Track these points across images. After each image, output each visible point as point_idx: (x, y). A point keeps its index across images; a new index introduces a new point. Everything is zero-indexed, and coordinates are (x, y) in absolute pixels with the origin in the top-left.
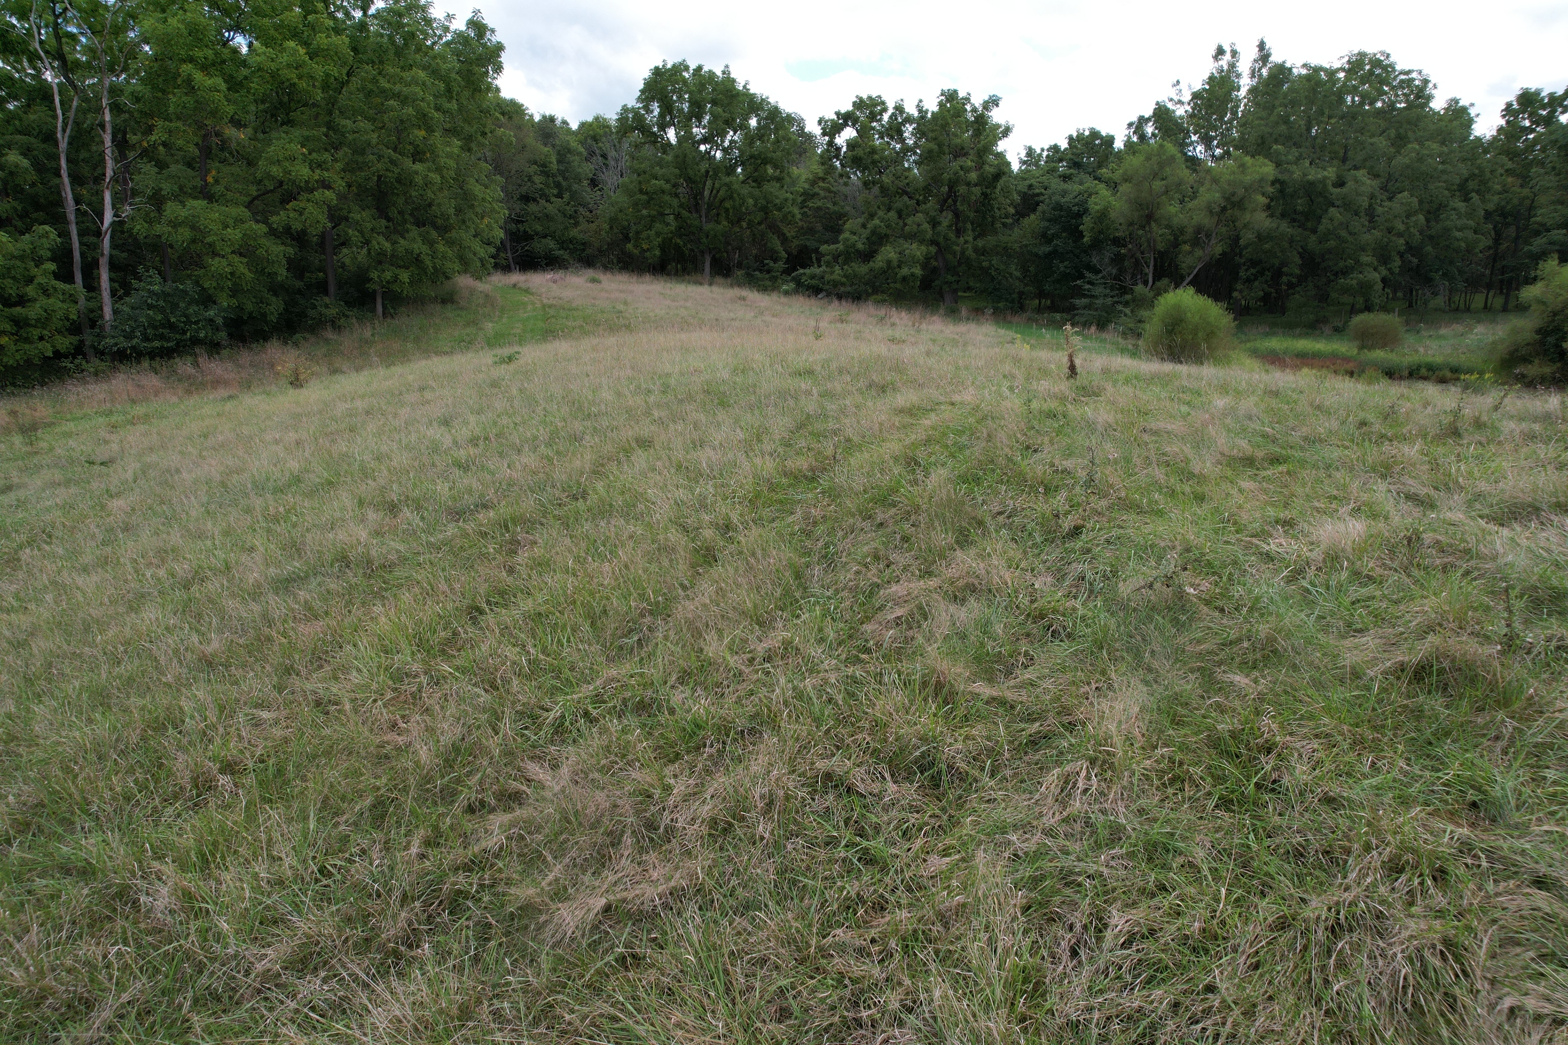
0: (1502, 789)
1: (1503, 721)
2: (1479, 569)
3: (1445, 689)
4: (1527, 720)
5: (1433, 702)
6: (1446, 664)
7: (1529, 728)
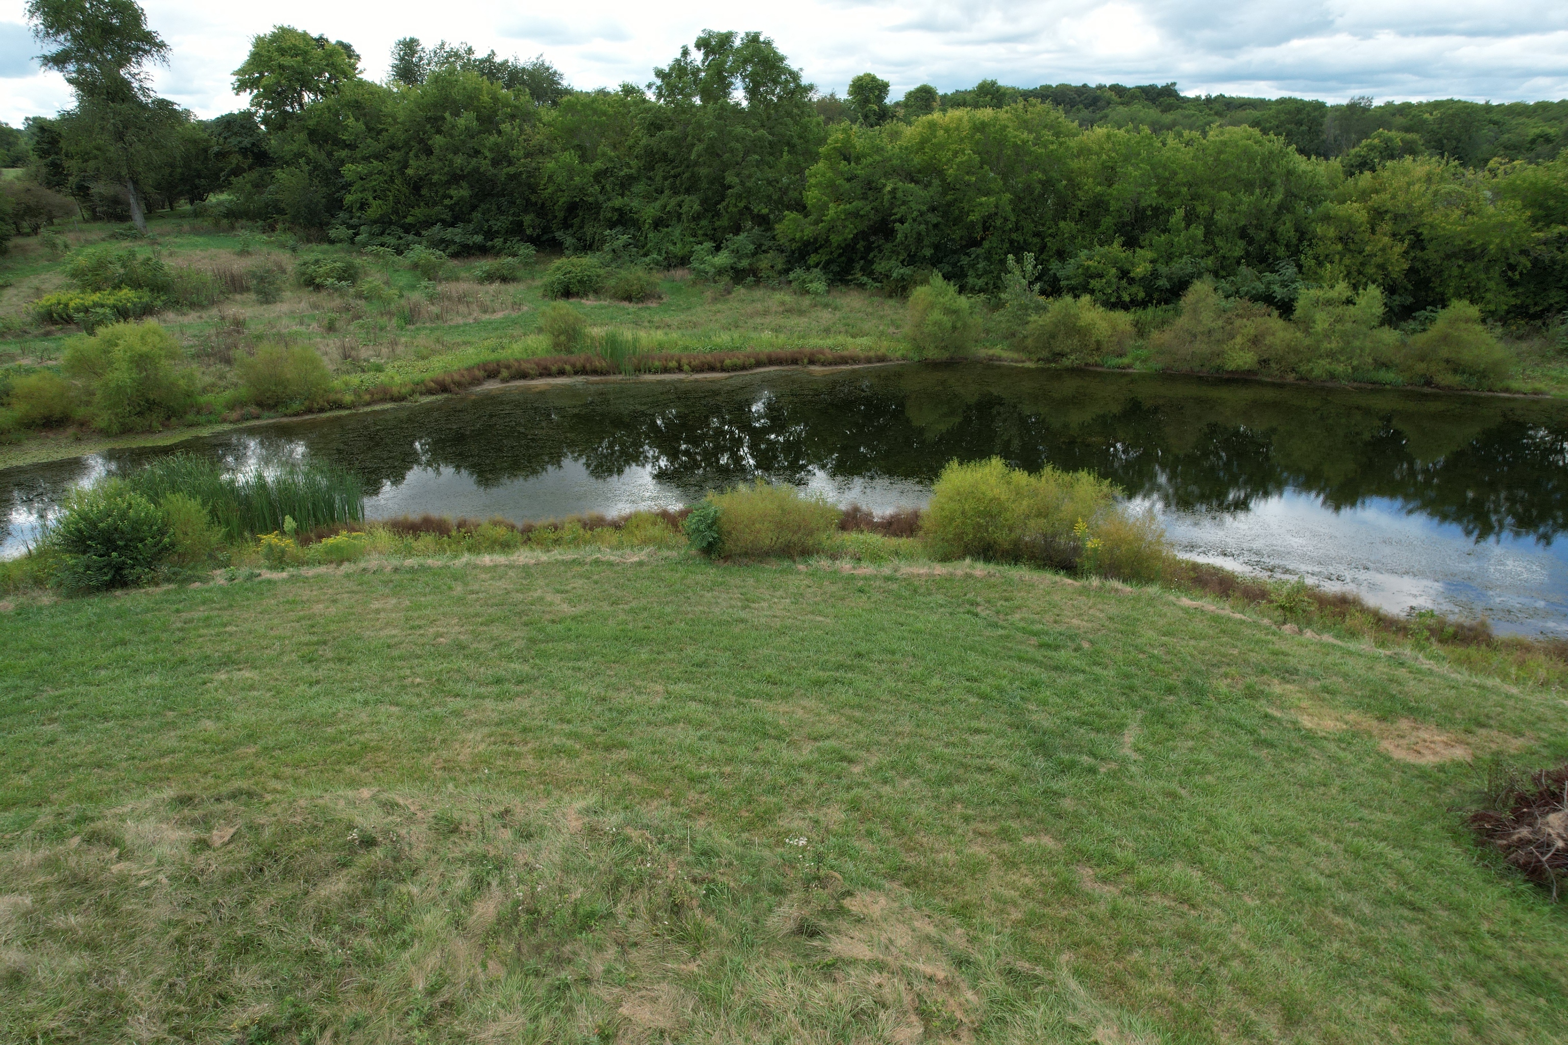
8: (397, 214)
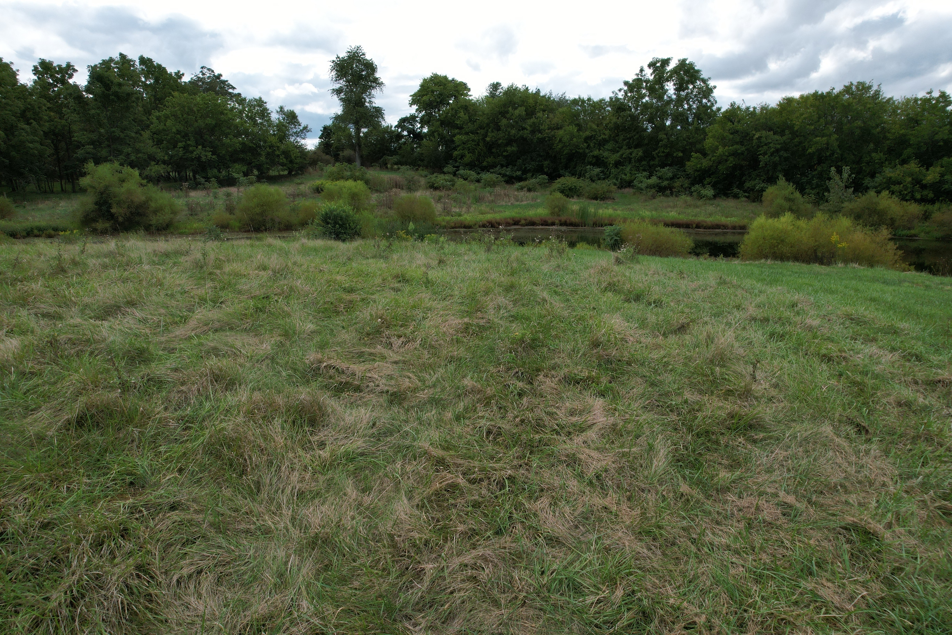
0: (143, 468)
1: (133, 431)
2: (97, 349)
3: (98, 425)
4: (144, 425)
5: (93, 436)
6: (94, 411)
7: (146, 429)
8: (479, 161)
